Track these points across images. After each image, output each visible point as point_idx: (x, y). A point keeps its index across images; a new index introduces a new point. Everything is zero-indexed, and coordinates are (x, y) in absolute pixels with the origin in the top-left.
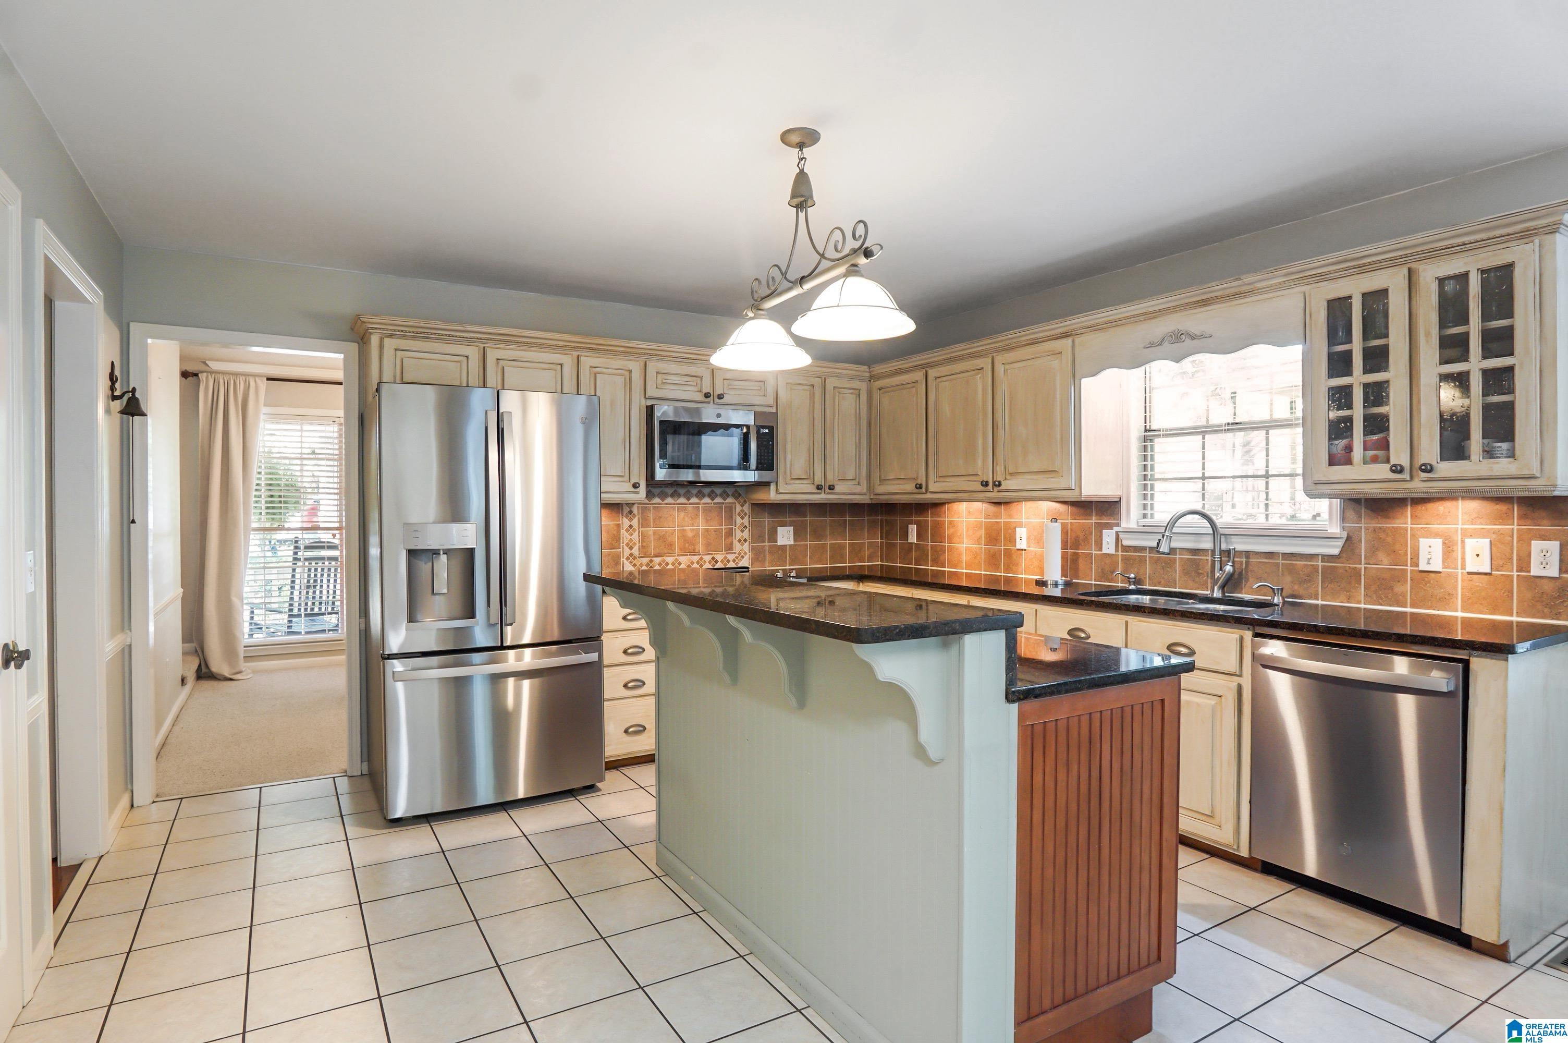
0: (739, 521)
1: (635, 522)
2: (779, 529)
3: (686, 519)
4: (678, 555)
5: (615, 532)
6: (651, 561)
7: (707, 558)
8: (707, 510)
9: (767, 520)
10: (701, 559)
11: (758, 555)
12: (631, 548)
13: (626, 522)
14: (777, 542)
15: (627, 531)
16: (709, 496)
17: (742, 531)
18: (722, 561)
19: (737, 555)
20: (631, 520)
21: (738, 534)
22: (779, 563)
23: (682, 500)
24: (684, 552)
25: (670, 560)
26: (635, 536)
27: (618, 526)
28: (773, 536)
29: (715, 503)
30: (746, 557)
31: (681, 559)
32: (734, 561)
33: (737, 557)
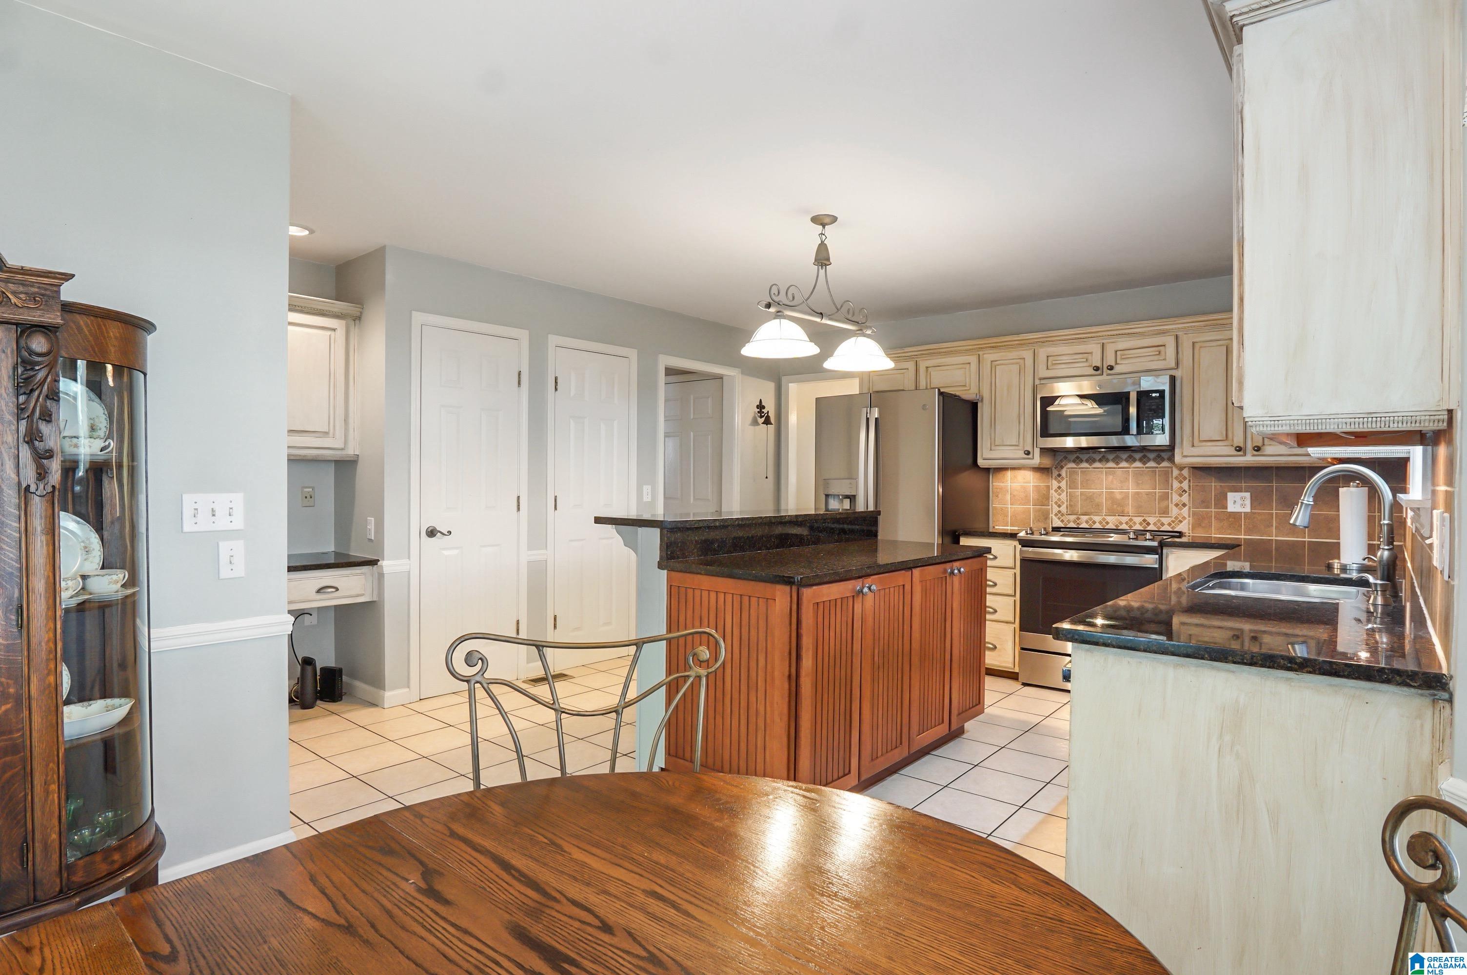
0: (1176, 484)
1: (1063, 484)
2: (1230, 495)
3: (1115, 482)
4: (1105, 515)
5: (1045, 492)
6: (1078, 519)
7: (1138, 520)
8: (1138, 474)
9: (1214, 485)
10: (1131, 520)
11: (1199, 521)
12: (1059, 506)
13: (1055, 484)
14: (1226, 508)
15: (1056, 491)
16: (1141, 460)
17: (1181, 495)
18: (1155, 524)
19: (1173, 519)
20: (1059, 482)
21: (1176, 498)
22: (1230, 531)
23: (1111, 464)
24: (1112, 513)
25: (1097, 519)
26: (1063, 496)
27: (1048, 487)
28: (1221, 501)
29: (1146, 468)
30: (1185, 522)
31: (1109, 519)
32: (1169, 524)
33: (1173, 522)
